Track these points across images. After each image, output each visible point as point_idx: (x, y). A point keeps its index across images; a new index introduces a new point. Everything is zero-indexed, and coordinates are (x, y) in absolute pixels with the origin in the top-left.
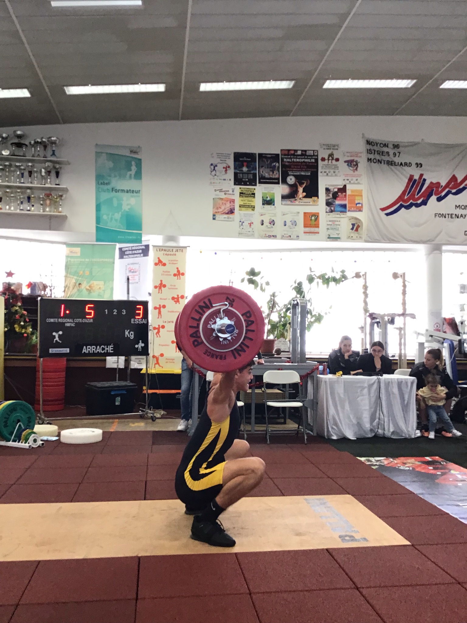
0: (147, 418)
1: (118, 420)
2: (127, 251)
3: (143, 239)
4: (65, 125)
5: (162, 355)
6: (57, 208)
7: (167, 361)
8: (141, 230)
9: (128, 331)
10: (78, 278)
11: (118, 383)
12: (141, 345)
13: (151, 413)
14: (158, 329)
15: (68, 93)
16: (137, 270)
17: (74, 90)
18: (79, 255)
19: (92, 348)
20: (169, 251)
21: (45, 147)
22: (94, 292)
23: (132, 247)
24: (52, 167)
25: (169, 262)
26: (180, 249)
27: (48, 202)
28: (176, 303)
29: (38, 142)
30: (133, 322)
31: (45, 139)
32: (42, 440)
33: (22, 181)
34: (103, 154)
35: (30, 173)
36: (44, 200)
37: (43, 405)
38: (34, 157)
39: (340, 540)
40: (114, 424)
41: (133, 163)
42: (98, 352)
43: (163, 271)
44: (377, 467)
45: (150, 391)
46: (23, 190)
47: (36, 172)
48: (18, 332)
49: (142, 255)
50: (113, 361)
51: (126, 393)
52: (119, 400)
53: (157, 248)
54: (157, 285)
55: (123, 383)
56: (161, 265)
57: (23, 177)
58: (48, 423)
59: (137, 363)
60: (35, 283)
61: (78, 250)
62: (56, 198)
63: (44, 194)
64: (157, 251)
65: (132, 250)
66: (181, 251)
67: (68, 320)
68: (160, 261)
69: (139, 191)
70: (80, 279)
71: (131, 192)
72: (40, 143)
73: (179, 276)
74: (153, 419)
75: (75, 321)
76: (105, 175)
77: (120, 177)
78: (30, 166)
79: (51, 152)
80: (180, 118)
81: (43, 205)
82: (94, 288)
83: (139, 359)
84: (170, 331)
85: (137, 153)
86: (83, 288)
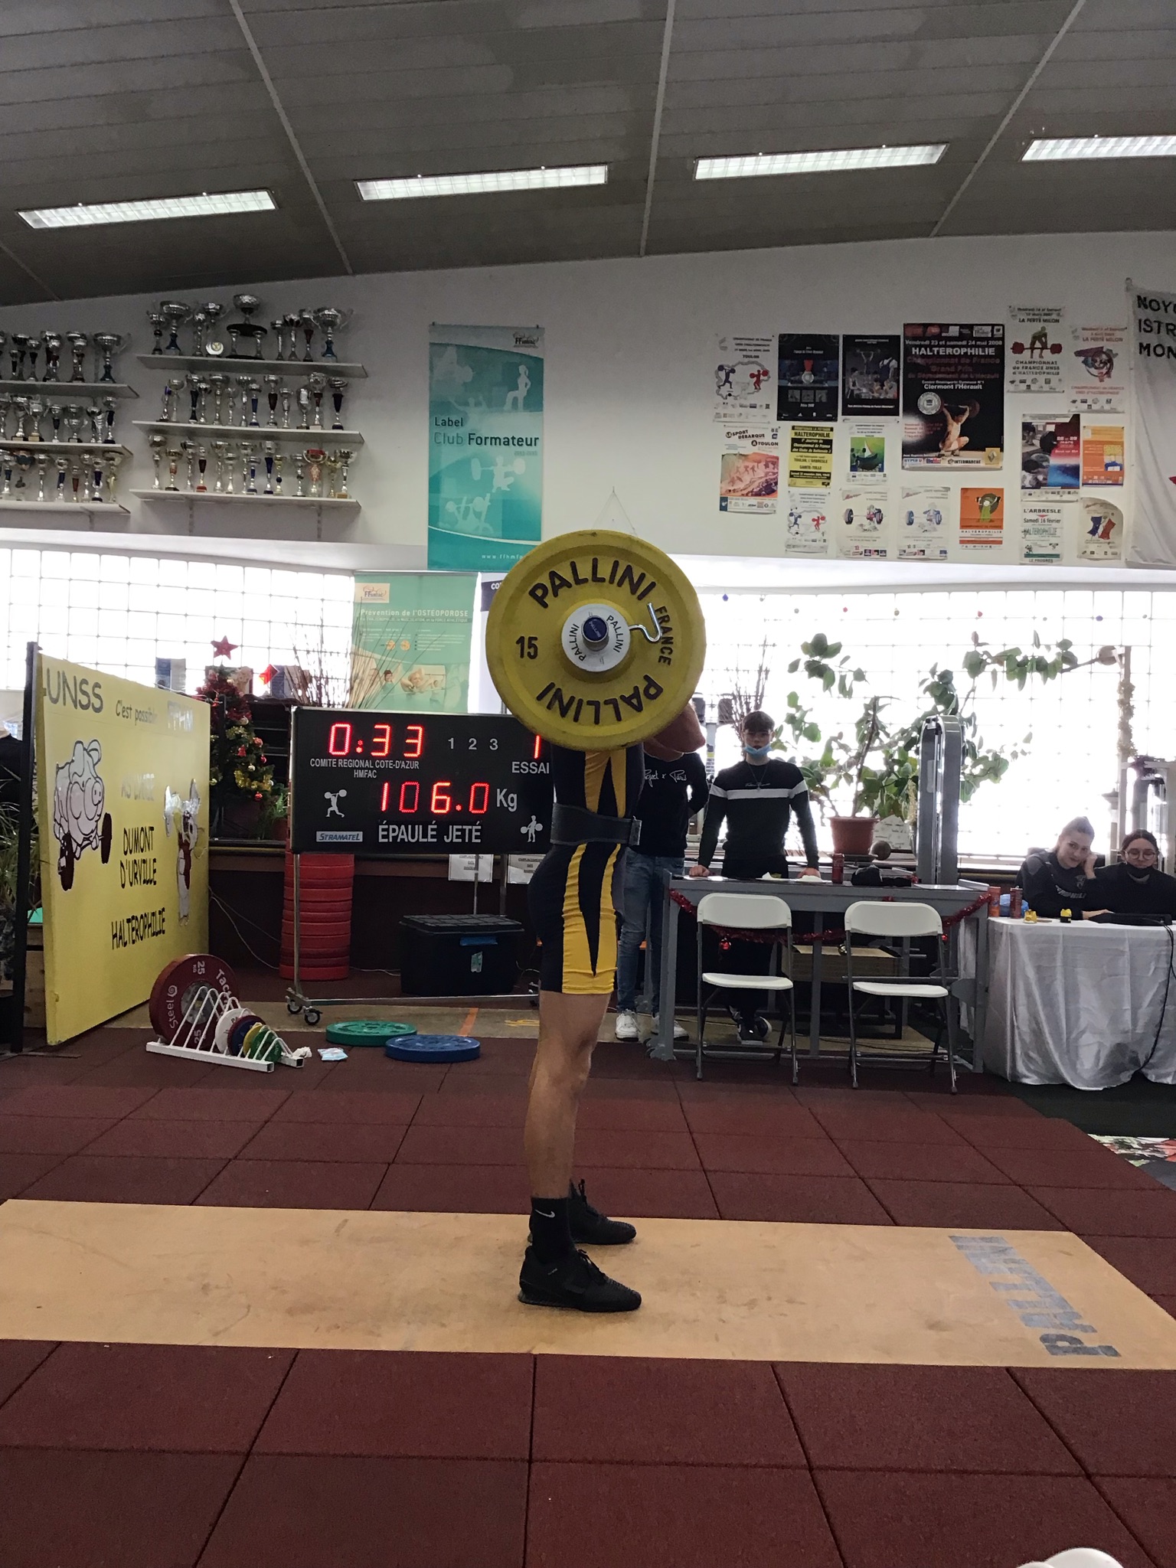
1: (477, 1009)
4: (358, 277)
6: (335, 486)
8: (539, 539)
9: (505, 790)
10: (384, 658)
11: (478, 919)
12: (534, 827)
15: (365, 199)
17: (380, 190)
18: (386, 600)
21: (309, 334)
22: (422, 692)
24: (325, 384)
27: (315, 471)
29: (291, 320)
30: (516, 769)
31: (309, 313)
33: (254, 421)
34: (449, 348)
35: (273, 400)
36: (306, 466)
37: (300, 965)
38: (282, 360)
39: (1042, 1346)
40: (468, 1018)
41: (522, 369)
44: (1143, 1162)
46: (257, 443)
47: (288, 396)
48: (241, 789)
50: (467, 865)
51: (496, 943)
52: (481, 962)
55: (489, 920)
57: (255, 411)
59: (522, 871)
60: (282, 668)
61: (384, 587)
62: (335, 461)
63: (305, 452)
67: (361, 763)
69: (535, 439)
70: (389, 659)
71: (516, 442)
72: (298, 322)
75: (378, 764)
76: (452, 401)
77: (489, 405)
78: (273, 381)
79: (323, 347)
80: (642, 251)
81: (302, 478)
82: (421, 683)
83: (529, 860)
85: (532, 342)
86: (394, 682)
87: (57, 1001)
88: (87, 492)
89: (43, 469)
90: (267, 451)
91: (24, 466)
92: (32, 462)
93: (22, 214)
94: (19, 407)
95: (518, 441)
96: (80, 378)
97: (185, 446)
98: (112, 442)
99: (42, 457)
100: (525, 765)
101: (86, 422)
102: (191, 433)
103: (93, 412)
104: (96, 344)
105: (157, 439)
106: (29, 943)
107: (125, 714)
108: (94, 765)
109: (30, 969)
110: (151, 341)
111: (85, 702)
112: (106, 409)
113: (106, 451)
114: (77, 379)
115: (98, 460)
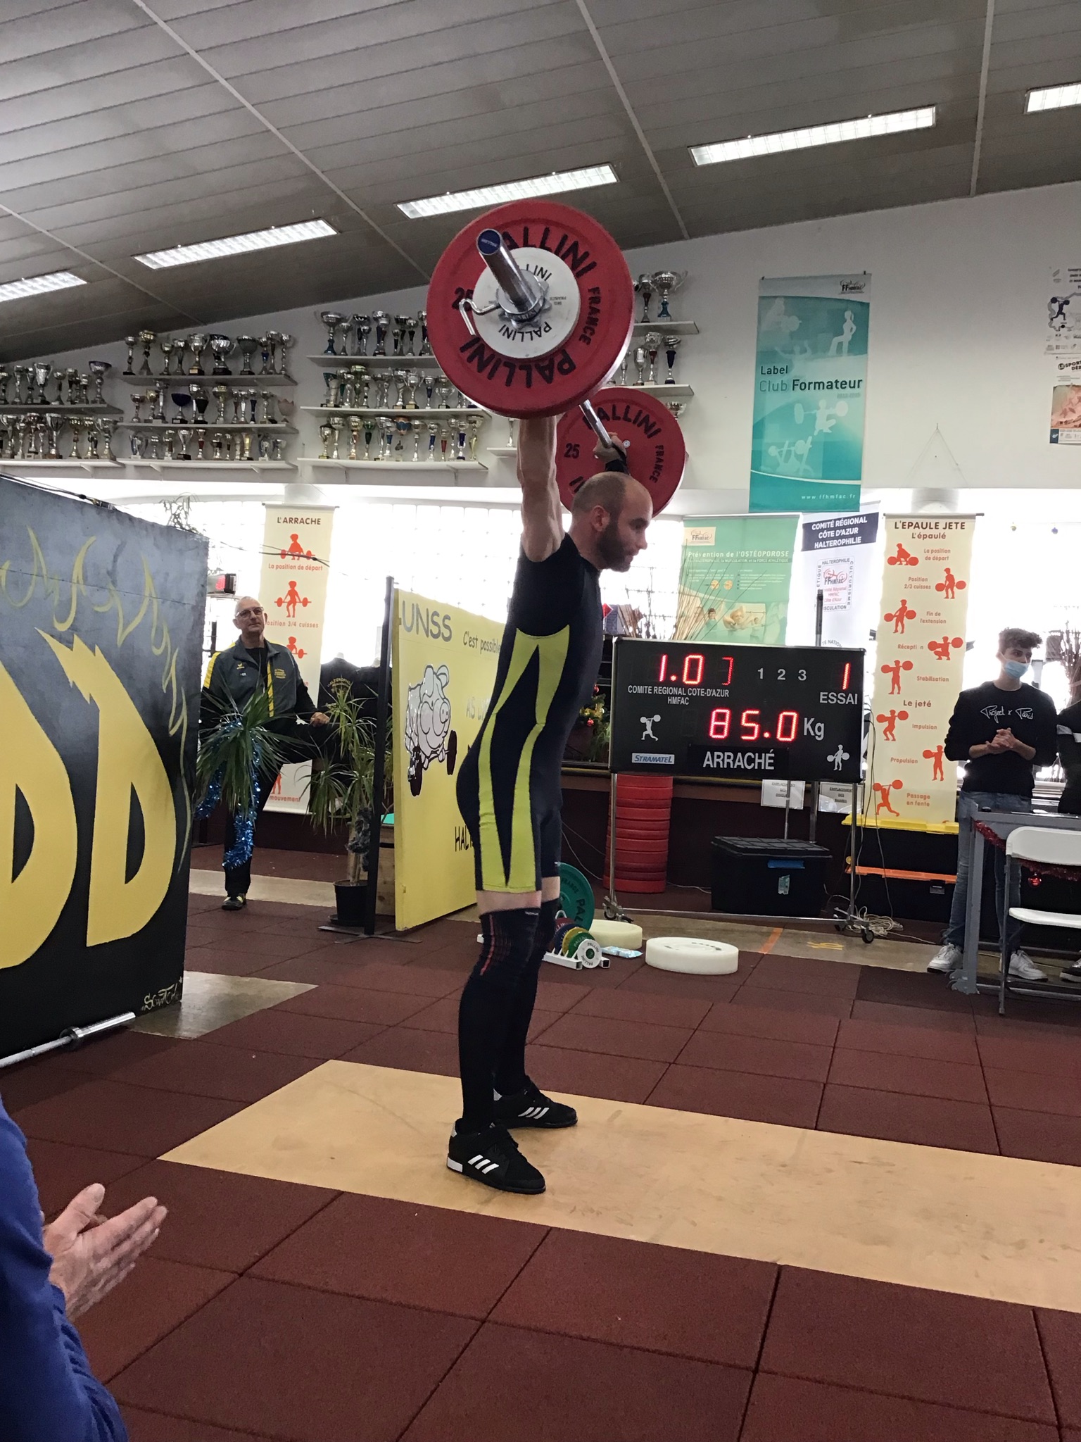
0: (853, 934)
1: (781, 930)
2: (822, 530)
3: (863, 499)
4: (694, 240)
5: (898, 784)
7: (910, 799)
8: (859, 478)
9: (812, 720)
10: (707, 596)
11: (787, 843)
12: (841, 756)
13: (863, 923)
14: (890, 721)
15: (698, 164)
16: (844, 576)
17: (713, 154)
18: (712, 543)
19: (726, 757)
20: (929, 526)
21: (647, 297)
22: (743, 629)
23: (835, 520)
24: (659, 343)
25: (927, 554)
26: (957, 521)
28: (940, 659)
30: (823, 699)
31: (648, 279)
32: (604, 954)
34: (777, 300)
37: (616, 877)
40: (772, 937)
41: (848, 315)
42: (739, 766)
43: (910, 578)
45: (862, 870)
49: (859, 539)
50: (779, 791)
51: (803, 868)
52: (788, 884)
53: (898, 520)
54: (893, 614)
55: (798, 845)
58: (624, 919)
59: (833, 800)
61: (710, 531)
64: (896, 528)
65: (835, 529)
66: (959, 525)
67: (675, 691)
68: (902, 554)
69: (859, 381)
71: (839, 385)
72: (637, 288)
73: (949, 590)
74: (867, 937)
75: (691, 692)
76: (776, 349)
77: (815, 350)
79: (659, 308)
80: (973, 190)
82: (742, 620)
83: (839, 790)
84: (920, 727)
85: (858, 288)
86: (717, 618)
87: (405, 892)
88: (453, 452)
89: (417, 433)
91: (402, 431)
92: (409, 427)
93: (400, 206)
94: (399, 379)
95: (842, 385)
98: (475, 407)
99: (417, 423)
100: (833, 695)
101: (453, 391)
106: (381, 840)
107: (472, 643)
108: (442, 688)
109: (382, 862)
111: (435, 631)
113: (470, 415)
115: (463, 423)
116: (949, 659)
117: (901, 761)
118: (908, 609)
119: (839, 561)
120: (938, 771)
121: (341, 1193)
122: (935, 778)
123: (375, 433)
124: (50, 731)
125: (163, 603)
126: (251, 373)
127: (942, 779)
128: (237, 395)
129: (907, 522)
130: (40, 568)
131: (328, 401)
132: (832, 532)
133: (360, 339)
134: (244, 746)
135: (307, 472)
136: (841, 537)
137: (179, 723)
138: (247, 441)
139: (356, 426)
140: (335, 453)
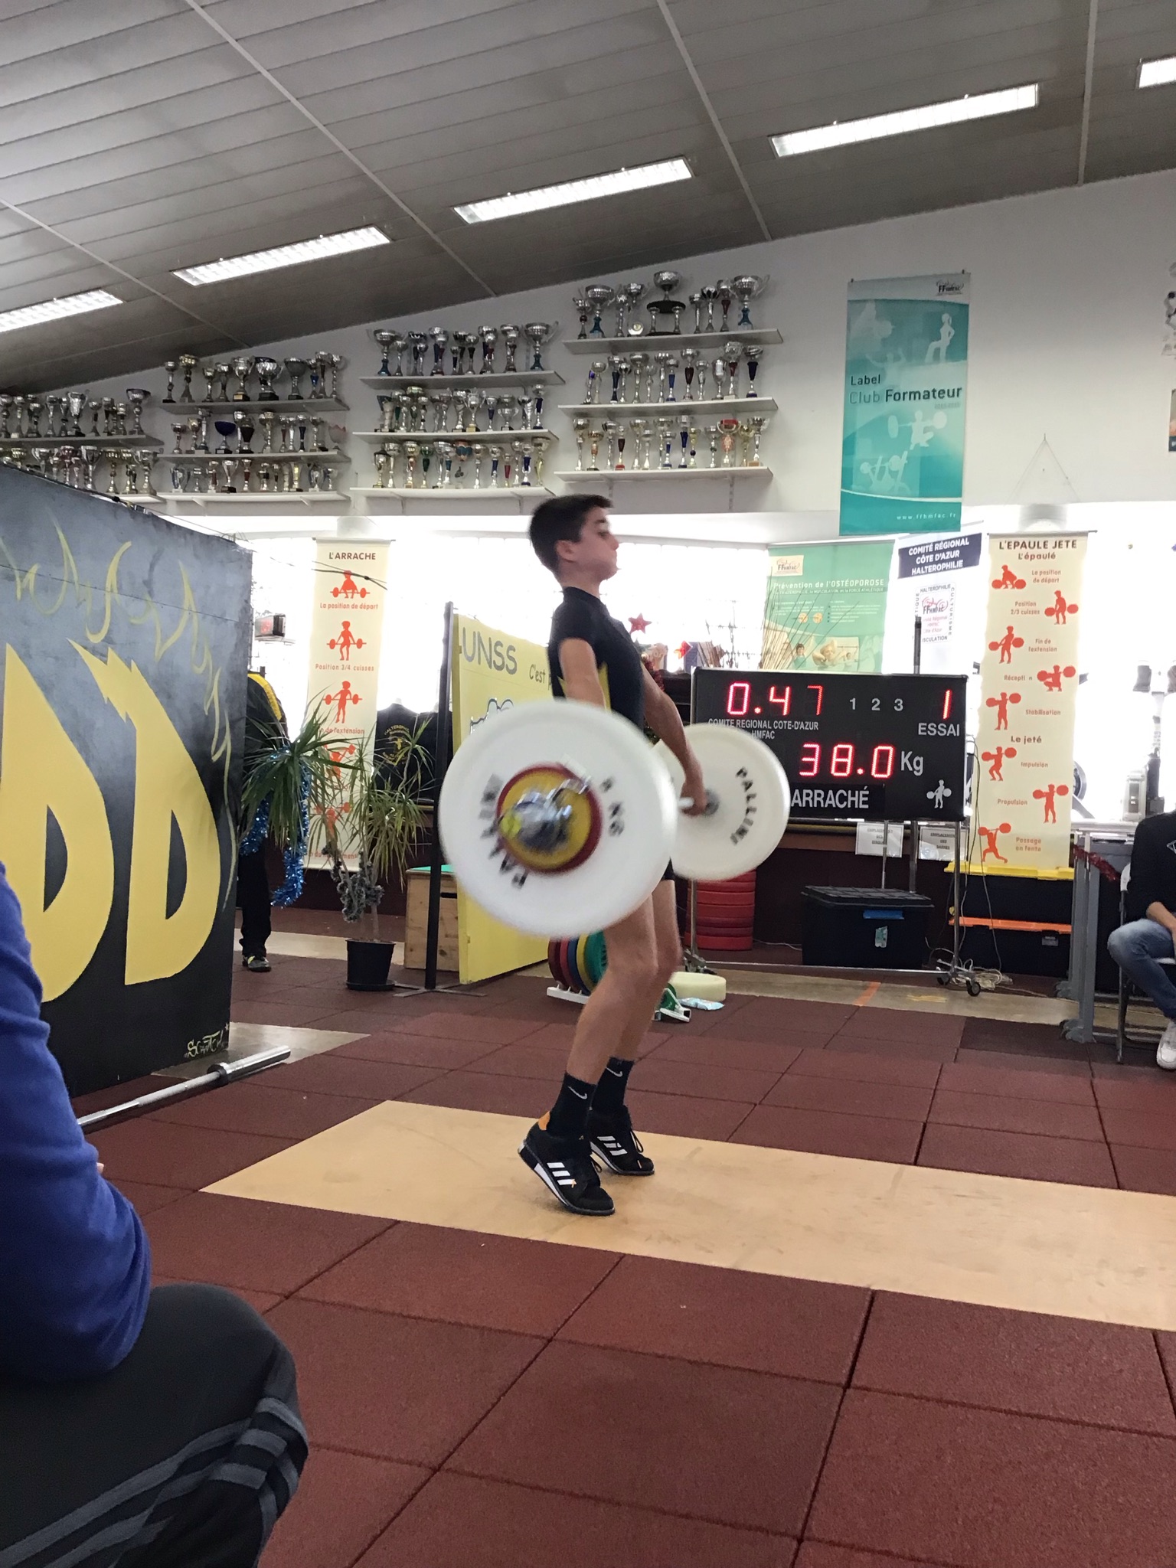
0: (957, 987)
1: (880, 982)
2: (920, 555)
3: (963, 521)
4: (776, 242)
5: (1005, 828)
6: (747, 456)
7: (1019, 844)
8: (960, 495)
9: (910, 753)
10: (793, 631)
11: (884, 893)
12: (942, 792)
13: (967, 975)
14: (996, 759)
15: (780, 155)
16: (945, 605)
17: (794, 144)
18: (799, 572)
19: (817, 795)
20: (1037, 545)
21: (726, 304)
22: (834, 665)
23: (934, 543)
24: (740, 353)
25: (1034, 576)
26: (1067, 538)
27: (728, 441)
28: (1051, 690)
29: (709, 292)
30: (922, 731)
31: (726, 284)
33: (670, 396)
34: (868, 304)
35: (689, 373)
36: (720, 438)
38: (700, 332)
40: (867, 991)
41: (946, 317)
42: (830, 805)
45: (967, 921)
46: (673, 418)
47: (705, 367)
49: (960, 563)
50: (875, 839)
51: (902, 918)
52: (886, 937)
53: (1003, 540)
54: (999, 642)
55: (898, 894)
56: (1010, 586)
57: (672, 385)
58: (706, 972)
59: (934, 847)
60: (695, 645)
61: (798, 560)
62: (748, 430)
63: (719, 423)
64: (1000, 547)
65: (934, 552)
66: (1070, 544)
67: (759, 724)
68: (1008, 575)
69: (958, 390)
70: (800, 632)
71: (936, 394)
72: (715, 293)
73: (1060, 615)
74: (973, 990)
75: (776, 725)
76: (868, 357)
77: (910, 357)
78: (689, 355)
79: (739, 315)
80: (1081, 178)
81: (715, 450)
82: (833, 656)
83: (942, 835)
84: (1029, 765)
85: (958, 289)
86: (806, 655)
88: (517, 477)
89: (479, 459)
90: (682, 426)
91: (462, 456)
92: (470, 452)
93: (457, 210)
94: (458, 400)
95: (939, 393)
96: (511, 368)
97: (606, 427)
98: (540, 428)
100: (932, 727)
101: (517, 411)
102: (612, 414)
103: (524, 402)
104: (528, 336)
105: (581, 422)
107: (538, 677)
109: (445, 913)
110: (576, 327)
111: (499, 662)
112: (535, 397)
113: (534, 437)
114: (509, 370)
115: (527, 446)
116: (1060, 690)
117: (1009, 803)
118: (1015, 636)
119: (939, 587)
120: (1050, 813)
121: (397, 1222)
122: (1047, 820)
123: (433, 460)
124: (84, 749)
125: (204, 618)
126: (299, 397)
127: (1054, 821)
128: (284, 423)
129: (1013, 541)
130: (71, 573)
131: (383, 426)
132: (932, 556)
133: (416, 358)
134: (292, 773)
135: (361, 504)
136: (941, 561)
137: (223, 749)
138: (296, 470)
139: (412, 452)
140: (391, 481)
